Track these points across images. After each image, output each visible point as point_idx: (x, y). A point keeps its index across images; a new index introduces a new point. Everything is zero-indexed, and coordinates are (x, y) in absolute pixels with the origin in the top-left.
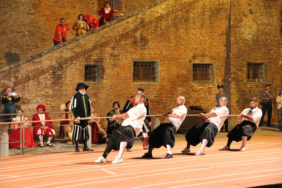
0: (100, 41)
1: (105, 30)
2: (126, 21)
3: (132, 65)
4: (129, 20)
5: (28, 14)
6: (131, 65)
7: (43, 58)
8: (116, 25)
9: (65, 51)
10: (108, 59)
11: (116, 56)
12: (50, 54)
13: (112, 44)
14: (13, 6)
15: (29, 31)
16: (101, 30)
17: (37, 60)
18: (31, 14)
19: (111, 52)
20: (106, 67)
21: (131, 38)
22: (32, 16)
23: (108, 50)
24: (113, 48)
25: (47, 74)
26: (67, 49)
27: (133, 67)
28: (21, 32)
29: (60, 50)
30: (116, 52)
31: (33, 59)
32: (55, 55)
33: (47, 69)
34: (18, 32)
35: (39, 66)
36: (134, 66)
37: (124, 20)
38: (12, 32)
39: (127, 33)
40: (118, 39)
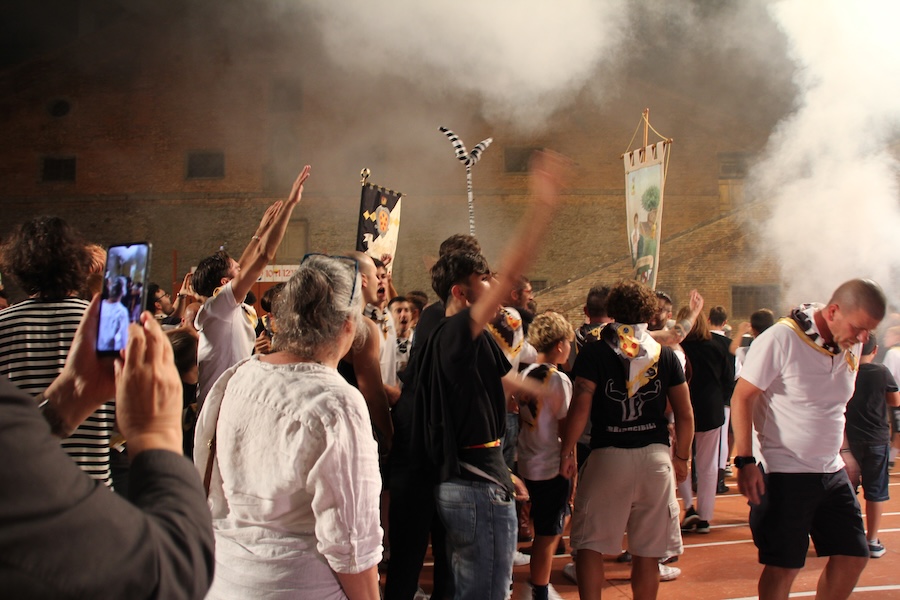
0: (669, 257)
1: (677, 239)
2: (716, 223)
3: (730, 292)
4: (722, 221)
5: (610, 230)
6: (726, 293)
7: (569, 286)
8: (698, 231)
9: (607, 274)
10: (684, 285)
11: (698, 279)
12: (580, 280)
13: (691, 260)
14: (589, 222)
15: (609, 253)
16: (669, 240)
17: (560, 289)
18: (615, 230)
19: (690, 273)
20: (679, 297)
21: (726, 250)
22: (616, 233)
23: (684, 269)
24: (692, 266)
25: (575, 310)
26: (609, 271)
27: (731, 297)
28: (599, 255)
29: (598, 273)
30: (697, 273)
31: (552, 288)
32: (590, 281)
33: (575, 302)
34: (595, 256)
35: (562, 298)
36: (733, 293)
37: (712, 222)
38: (587, 255)
39: (719, 241)
40: (701, 251)
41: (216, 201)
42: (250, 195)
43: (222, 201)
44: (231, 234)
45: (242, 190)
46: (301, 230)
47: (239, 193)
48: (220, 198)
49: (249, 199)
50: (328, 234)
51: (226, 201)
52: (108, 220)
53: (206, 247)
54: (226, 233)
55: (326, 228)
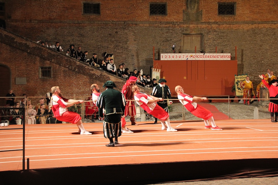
41: (164, 25)
42: (178, 23)
43: (166, 25)
44: (171, 40)
45: (174, 21)
46: (199, 38)
47: (174, 22)
48: (166, 24)
49: (178, 25)
50: (211, 40)
51: (168, 25)
52: (116, 32)
53: (160, 45)
54: (169, 39)
55: (210, 38)
